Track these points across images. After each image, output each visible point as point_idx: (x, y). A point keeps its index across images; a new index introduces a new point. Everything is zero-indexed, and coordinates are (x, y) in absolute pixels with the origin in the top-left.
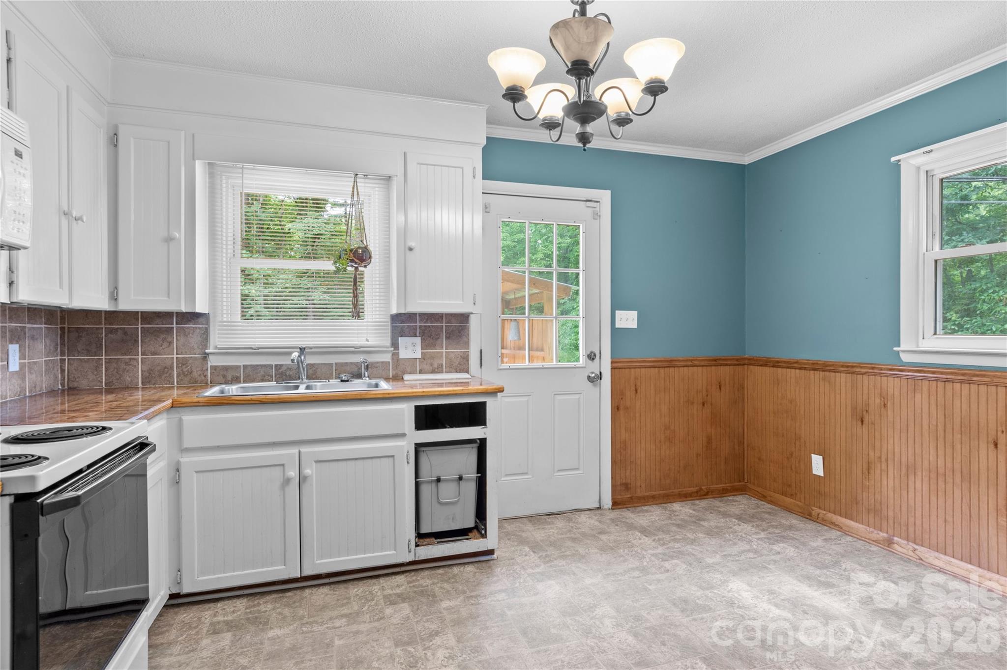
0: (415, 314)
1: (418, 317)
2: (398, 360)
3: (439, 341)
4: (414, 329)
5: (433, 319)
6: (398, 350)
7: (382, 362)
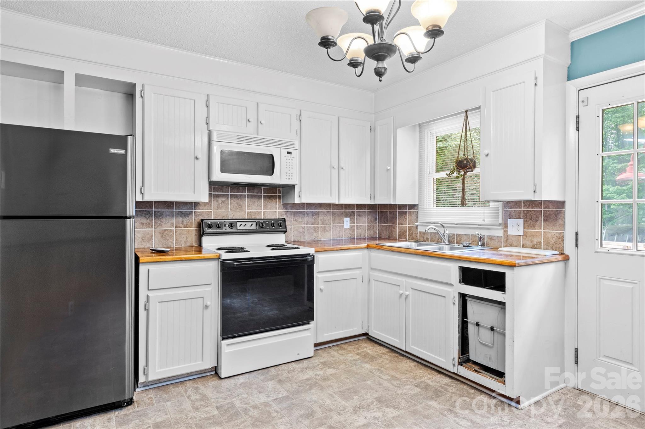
0: (520, 202)
1: (522, 204)
2: (507, 236)
3: (538, 223)
4: (519, 213)
5: (533, 205)
6: (508, 228)
7: (498, 236)
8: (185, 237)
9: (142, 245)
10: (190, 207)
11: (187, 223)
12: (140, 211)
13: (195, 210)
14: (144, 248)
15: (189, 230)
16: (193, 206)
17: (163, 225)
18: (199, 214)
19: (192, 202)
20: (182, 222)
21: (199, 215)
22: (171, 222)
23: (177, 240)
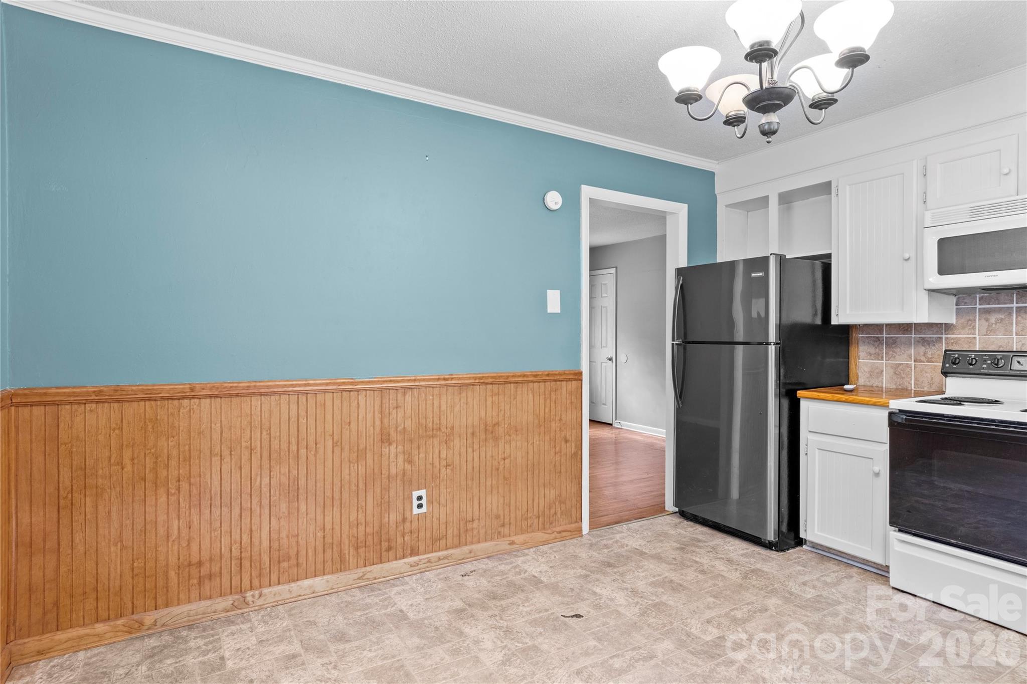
8: (929, 377)
9: (869, 381)
10: (937, 331)
11: (932, 354)
12: (867, 337)
13: (947, 336)
14: (872, 386)
15: (935, 366)
16: (942, 330)
17: (897, 357)
18: (952, 341)
19: (941, 324)
20: (925, 354)
21: (952, 343)
22: (908, 352)
23: (916, 380)
